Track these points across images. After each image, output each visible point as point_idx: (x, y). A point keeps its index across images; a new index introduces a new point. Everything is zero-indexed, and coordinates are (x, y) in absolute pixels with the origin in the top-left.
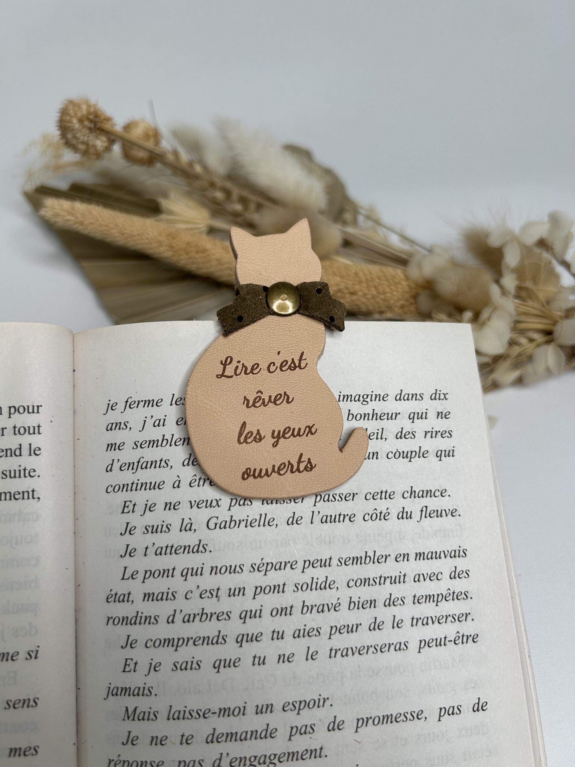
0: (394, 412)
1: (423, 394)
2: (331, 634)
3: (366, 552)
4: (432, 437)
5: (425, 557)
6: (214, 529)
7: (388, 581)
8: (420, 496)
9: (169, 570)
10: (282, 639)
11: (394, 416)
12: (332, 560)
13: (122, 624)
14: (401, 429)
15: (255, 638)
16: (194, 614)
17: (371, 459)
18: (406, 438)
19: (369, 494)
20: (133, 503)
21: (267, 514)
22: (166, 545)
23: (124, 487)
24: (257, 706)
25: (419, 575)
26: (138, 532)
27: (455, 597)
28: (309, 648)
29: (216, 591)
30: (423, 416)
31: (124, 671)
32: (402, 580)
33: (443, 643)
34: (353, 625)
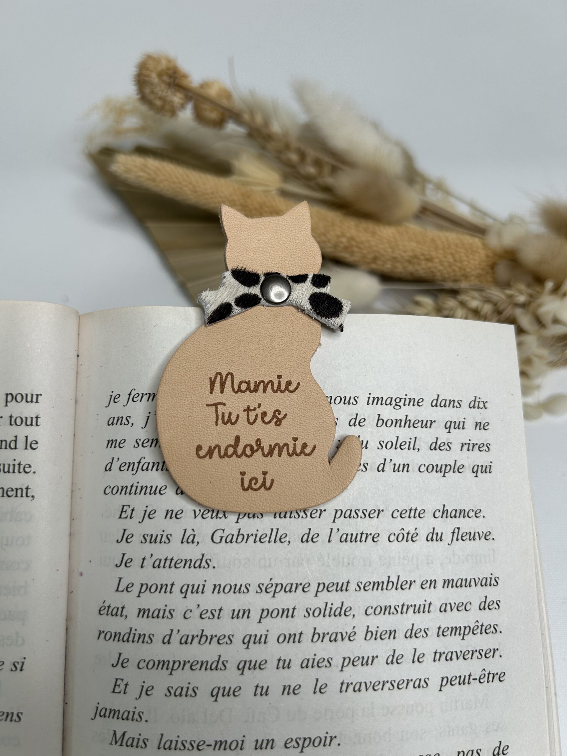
0: (429, 419)
1: (461, 401)
2: (343, 666)
3: (389, 577)
4: (468, 450)
5: (454, 584)
6: (219, 543)
7: (411, 610)
8: (452, 515)
9: (167, 585)
10: (289, 668)
11: (428, 425)
12: (349, 584)
13: (114, 640)
14: (436, 439)
15: (259, 666)
16: (193, 636)
17: (401, 472)
18: (441, 450)
19: (396, 512)
20: (131, 508)
21: (279, 529)
22: (165, 558)
23: (123, 490)
24: (257, 741)
25: (446, 605)
26: (136, 540)
27: (483, 630)
28: (317, 680)
29: (218, 611)
30: (460, 426)
31: (113, 692)
32: (426, 609)
33: (466, 681)
34: (368, 657)
